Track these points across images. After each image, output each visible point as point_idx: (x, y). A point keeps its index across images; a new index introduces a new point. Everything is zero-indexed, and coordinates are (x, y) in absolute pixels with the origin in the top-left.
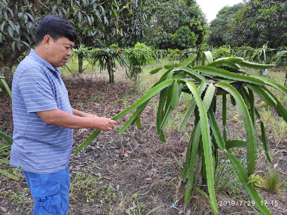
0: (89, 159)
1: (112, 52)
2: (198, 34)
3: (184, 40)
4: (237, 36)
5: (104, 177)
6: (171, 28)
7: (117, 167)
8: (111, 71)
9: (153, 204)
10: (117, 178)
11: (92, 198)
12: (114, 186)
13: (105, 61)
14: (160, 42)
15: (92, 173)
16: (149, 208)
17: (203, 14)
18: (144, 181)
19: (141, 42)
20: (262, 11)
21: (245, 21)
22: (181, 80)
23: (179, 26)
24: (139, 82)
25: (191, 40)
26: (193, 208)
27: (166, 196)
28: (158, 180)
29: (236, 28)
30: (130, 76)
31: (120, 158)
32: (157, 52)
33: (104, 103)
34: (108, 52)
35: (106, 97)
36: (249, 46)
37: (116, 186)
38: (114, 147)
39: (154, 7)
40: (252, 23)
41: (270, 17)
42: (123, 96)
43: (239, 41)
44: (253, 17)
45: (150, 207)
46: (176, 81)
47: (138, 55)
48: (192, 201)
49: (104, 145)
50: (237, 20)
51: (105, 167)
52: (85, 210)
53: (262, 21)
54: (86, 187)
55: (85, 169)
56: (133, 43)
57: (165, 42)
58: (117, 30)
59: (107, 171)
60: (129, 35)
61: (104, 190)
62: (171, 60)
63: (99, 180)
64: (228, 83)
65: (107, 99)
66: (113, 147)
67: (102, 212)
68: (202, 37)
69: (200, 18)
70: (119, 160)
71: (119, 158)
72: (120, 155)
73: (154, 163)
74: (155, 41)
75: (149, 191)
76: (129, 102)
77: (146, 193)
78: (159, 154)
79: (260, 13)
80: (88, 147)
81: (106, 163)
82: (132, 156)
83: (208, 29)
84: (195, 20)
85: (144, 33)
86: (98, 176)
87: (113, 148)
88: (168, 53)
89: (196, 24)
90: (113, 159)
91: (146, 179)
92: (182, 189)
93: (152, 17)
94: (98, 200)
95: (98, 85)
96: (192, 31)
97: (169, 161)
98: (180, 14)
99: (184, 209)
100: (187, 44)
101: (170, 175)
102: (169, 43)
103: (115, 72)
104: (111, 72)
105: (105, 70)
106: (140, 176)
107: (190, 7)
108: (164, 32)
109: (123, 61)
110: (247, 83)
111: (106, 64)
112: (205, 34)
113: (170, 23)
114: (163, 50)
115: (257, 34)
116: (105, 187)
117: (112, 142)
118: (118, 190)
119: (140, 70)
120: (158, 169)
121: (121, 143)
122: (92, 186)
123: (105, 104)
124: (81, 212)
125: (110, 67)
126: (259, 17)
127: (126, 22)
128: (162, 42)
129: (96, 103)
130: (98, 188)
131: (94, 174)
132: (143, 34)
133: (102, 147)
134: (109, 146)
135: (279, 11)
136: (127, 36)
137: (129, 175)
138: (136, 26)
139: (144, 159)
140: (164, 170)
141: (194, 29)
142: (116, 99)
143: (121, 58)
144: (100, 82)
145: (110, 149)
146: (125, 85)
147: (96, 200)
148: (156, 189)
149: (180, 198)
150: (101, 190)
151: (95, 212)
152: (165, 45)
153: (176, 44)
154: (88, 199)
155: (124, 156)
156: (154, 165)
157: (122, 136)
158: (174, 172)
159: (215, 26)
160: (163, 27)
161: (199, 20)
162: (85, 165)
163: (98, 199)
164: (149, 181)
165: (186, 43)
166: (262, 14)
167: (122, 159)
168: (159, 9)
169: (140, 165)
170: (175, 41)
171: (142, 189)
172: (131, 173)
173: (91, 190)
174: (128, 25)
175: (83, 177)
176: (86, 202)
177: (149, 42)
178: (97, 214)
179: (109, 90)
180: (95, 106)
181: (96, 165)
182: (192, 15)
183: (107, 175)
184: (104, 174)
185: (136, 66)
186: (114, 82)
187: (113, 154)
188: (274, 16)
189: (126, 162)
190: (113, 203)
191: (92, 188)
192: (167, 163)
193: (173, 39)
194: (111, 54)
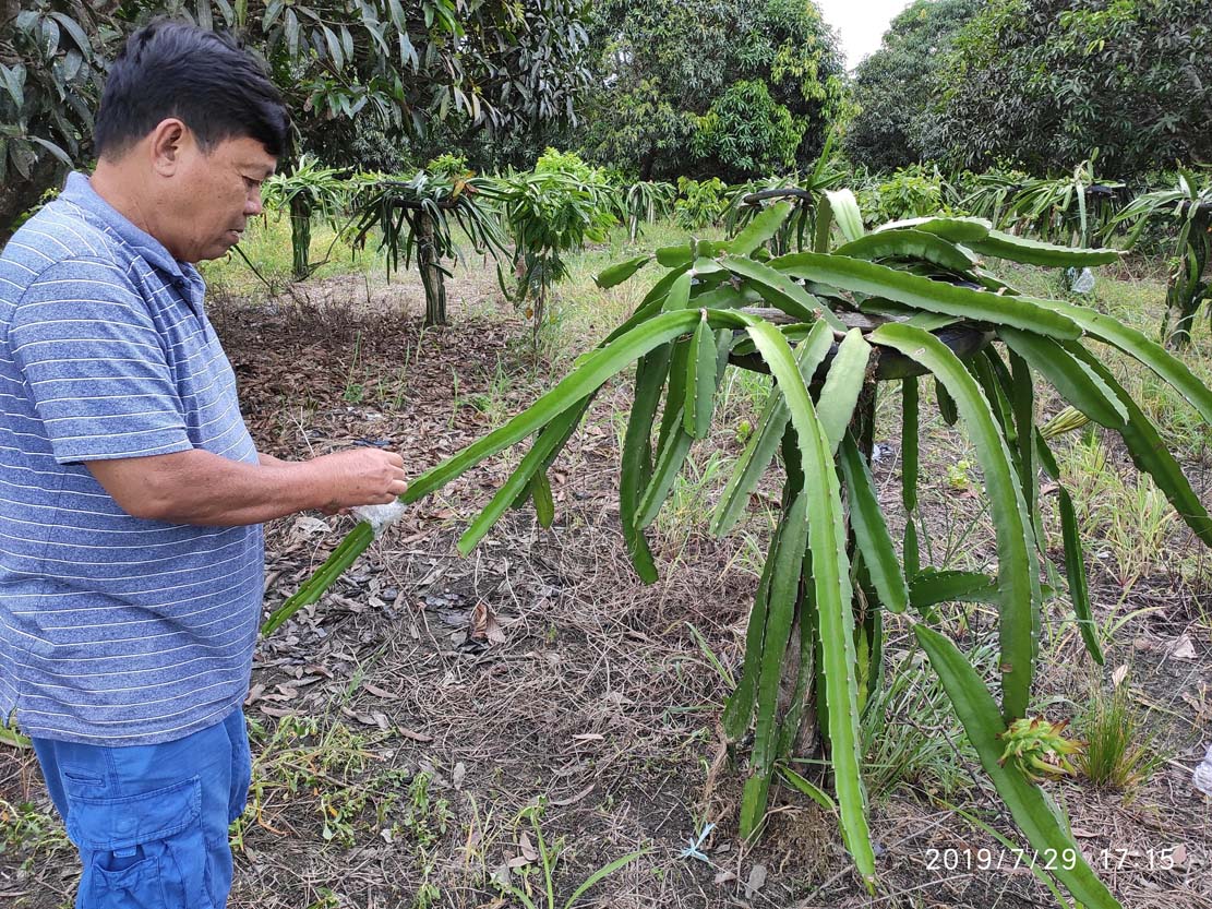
0: (337, 655)
1: (438, 191)
2: (807, 118)
3: (746, 140)
4: (970, 126)
5: (401, 729)
6: (691, 89)
7: (458, 688)
8: (433, 273)
9: (608, 843)
10: (455, 732)
11: (348, 820)
12: (440, 770)
13: (406, 230)
14: (645, 149)
15: (349, 712)
16: (590, 861)
17: (828, 28)
18: (569, 745)
19: (562, 150)
20: (1071, 21)
21: (1003, 63)
22: (724, 315)
23: (728, 80)
24: (556, 322)
25: (775, 142)
26: (773, 857)
27: (661, 810)
28: (631, 741)
29: (965, 93)
30: (513, 295)
31: (469, 648)
32: (632, 190)
33: (401, 409)
34: (420, 189)
35: (410, 383)
36: (1019, 168)
37: (449, 767)
38: (446, 602)
40: (1030, 72)
41: (1106, 49)
42: (484, 382)
43: (977, 147)
44: (1036, 45)
45: (595, 857)
46: (704, 318)
47: (548, 204)
48: (773, 827)
49: (401, 593)
50: (970, 59)
51: (405, 687)
52: (315, 873)
53: (1073, 65)
54: (322, 773)
55: (316, 695)
56: (528, 153)
57: (665, 150)
58: (458, 92)
59: (412, 703)
60: (509, 117)
61: (397, 784)
62: (691, 227)
63: (380, 746)
64: (926, 326)
65: (414, 396)
66: (439, 602)
67: (391, 880)
68: (822, 129)
69: (814, 49)
70: (467, 655)
71: (463, 649)
72: (469, 636)
73: (615, 667)
74: (623, 145)
75: (591, 787)
76: (509, 406)
77: (577, 798)
78: (637, 629)
79: (1065, 31)
80: (331, 603)
81: (407, 670)
82: (523, 639)
83: (847, 95)
84: (792, 55)
85: (574, 108)
86: (375, 727)
87: (439, 604)
88: (677, 197)
89: (798, 72)
90: (441, 654)
91: (578, 737)
92: (731, 777)
93: (608, 39)
94: (374, 828)
95: (377, 331)
96: (779, 103)
97: (679, 660)
98: (732, 28)
99: (739, 863)
100: (761, 160)
101: (681, 719)
102: (684, 152)
103: (450, 276)
104: (434, 277)
105: (407, 267)
106: (555, 725)
108: (661, 107)
109: (484, 230)
110: (1006, 327)
111: (411, 240)
112: (833, 117)
113: (688, 68)
114: (657, 184)
115: (1051, 116)
116: (405, 773)
117: (437, 581)
118: (458, 787)
119: (557, 269)
120: (632, 694)
121: (476, 583)
122: (346, 768)
123: (405, 416)
124: (300, 881)
125: (430, 256)
126: (1062, 46)
127: (496, 59)
128: (654, 151)
129: (366, 412)
130: (373, 776)
131: (355, 719)
132: (570, 111)
133: (394, 600)
134: (423, 599)
135: (1142, 20)
136: (500, 123)
137: (507, 718)
138: (538, 78)
139: (572, 651)
140: (655, 699)
141: (790, 93)
142: (454, 394)
143: (475, 218)
144: (387, 320)
145: (426, 610)
146: (492, 335)
147: (366, 830)
148: (621, 778)
149: (722, 815)
150: (386, 785)
151: (361, 883)
152: (667, 160)
153: (714, 157)
154: (330, 827)
155: (485, 640)
156: (614, 675)
157: (479, 552)
158: (697, 707)
159: (877, 81)
160: (657, 84)
161: (812, 58)
162: (319, 678)
163: (372, 827)
164: (591, 744)
165: (756, 154)
166: (1074, 33)
167: (476, 653)
168: (639, 6)
169: (555, 677)
170: (708, 145)
171: (561, 781)
172: (516, 710)
173: (341, 788)
174: (504, 72)
175: (307, 731)
176: (322, 840)
177: (600, 148)
178: (365, 892)
179: (423, 357)
180: (365, 424)
181: (367, 677)
182: (779, 35)
183: (411, 721)
184: (399, 719)
185: (542, 253)
186: (448, 321)
187: (439, 632)
188: (1124, 41)
189: (494, 667)
190: (438, 840)
191: (345, 777)
192: (670, 666)
193: (699, 138)
194: (432, 197)
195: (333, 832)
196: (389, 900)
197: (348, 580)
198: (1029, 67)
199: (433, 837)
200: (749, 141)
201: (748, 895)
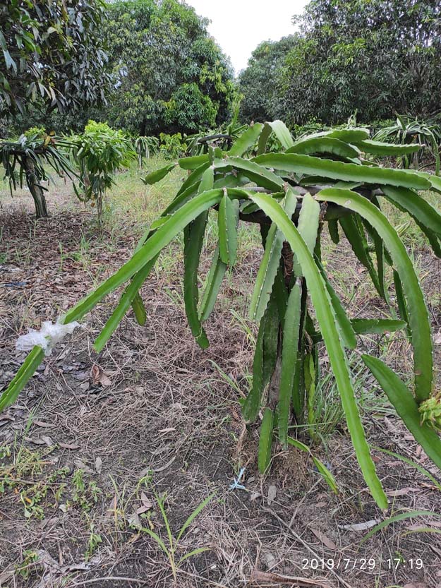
0: (15, 407)
1: (34, 145)
2: (219, 102)
3: (191, 113)
4: (295, 102)
5: (61, 444)
6: (160, 88)
7: (89, 415)
8: (37, 189)
9: (190, 489)
10: (92, 440)
11: (39, 503)
12: (87, 464)
13: (18, 168)
14: (141, 120)
15: (28, 439)
16: (182, 502)
17: (224, 56)
18: (157, 436)
19: (97, 122)
20: (338, 49)
21: (308, 70)
22: (236, 191)
23: (178, 84)
24: (110, 210)
25: (205, 114)
26: (278, 479)
27: (213, 464)
28: (192, 429)
29: (292, 87)
30: (84, 198)
31: (92, 391)
32: (136, 141)
33: (31, 264)
34: (23, 144)
35: (33, 249)
36: (319, 122)
37: (93, 461)
38: (74, 368)
39: (118, 41)
40: (321, 75)
41: (354, 62)
42: (75, 245)
43: (300, 113)
44: (322, 62)
45: (184, 499)
46: (226, 193)
47: (99, 148)
48: (276, 463)
49: (48, 366)
50: (293, 69)
51: (58, 419)
52: (23, 540)
53: (341, 71)
54: (18, 479)
55: (6, 432)
56: (79, 124)
57: (151, 120)
58: (41, 87)
59: (64, 428)
60: (70, 101)
61: (63, 477)
62: (169, 159)
63: (50, 456)
65: (36, 256)
66: (70, 368)
67: (70, 535)
68: (226, 107)
69: (219, 67)
70: (91, 395)
71: (89, 392)
72: (90, 384)
73: (174, 389)
74: (129, 118)
75: (174, 458)
76: (91, 257)
77: (167, 465)
78: (182, 367)
79: (335, 54)
80: (6, 377)
81: (57, 408)
82: (120, 382)
83: (236, 90)
84: (209, 70)
85: (105, 95)
86: (45, 445)
87: (70, 369)
88: (160, 144)
89: (212, 79)
90: (77, 397)
91: (161, 431)
92: (250, 442)
93: (115, 64)
94: (55, 505)
95: (9, 223)
96: (205, 94)
97: (206, 382)
98: (177, 57)
99: (261, 487)
100: (199, 123)
101: (214, 412)
102: (160, 121)
103: (47, 190)
104: (38, 191)
105: (21, 187)
106: (148, 427)
107: (196, 42)
108: (146, 98)
109: (62, 164)
111: (21, 173)
112: (231, 100)
113: (158, 77)
114: (149, 137)
115: (332, 95)
116: (67, 469)
117: (67, 356)
118: (99, 472)
119: (108, 182)
120: (186, 403)
121: (90, 355)
122: (32, 473)
123: (33, 268)
124: (15, 547)
125: (34, 181)
126: (335, 61)
127: (59, 68)
128: (145, 120)
129: (10, 268)
130: (49, 475)
131: (32, 442)
132: (103, 97)
133: (44, 370)
134: (61, 367)
135: (368, 49)
136: (66, 104)
137: (120, 428)
138: (84, 79)
139: (149, 385)
140: (198, 403)
141: (209, 89)
142: (60, 253)
143: (57, 158)
144: (14, 217)
145: (63, 373)
146: (75, 221)
147: (50, 507)
148: (190, 451)
149: (248, 463)
150: (58, 480)
151: (52, 541)
152: (153, 125)
153: (176, 123)
154: (28, 510)
155: (100, 385)
156: (175, 394)
157: (88, 337)
158: (221, 405)
159: (249, 83)
160: (142, 86)
161: (218, 72)
162: (7, 422)
163: (53, 504)
164: (169, 434)
165: (196, 120)
166: (339, 54)
167: (96, 393)
168: (129, 46)
169: (143, 400)
170: (172, 117)
171: (157, 457)
172: (125, 422)
173: (31, 485)
174: (64, 76)
175: (4, 455)
176: (23, 518)
177: (117, 121)
178: (56, 545)
179: (38, 235)
180: (10, 274)
181: (35, 417)
182: (201, 60)
183: (65, 438)
184: (58, 438)
185: (97, 174)
186: (49, 215)
187: (73, 384)
188: (362, 58)
189: (108, 400)
190: (94, 505)
191: (32, 478)
192: (203, 385)
193: (167, 113)
194: (31, 147)
195: (30, 512)
196: (71, 547)
197: (15, 363)
198: (320, 72)
199: (90, 505)
200: (192, 114)
201: (269, 504)
